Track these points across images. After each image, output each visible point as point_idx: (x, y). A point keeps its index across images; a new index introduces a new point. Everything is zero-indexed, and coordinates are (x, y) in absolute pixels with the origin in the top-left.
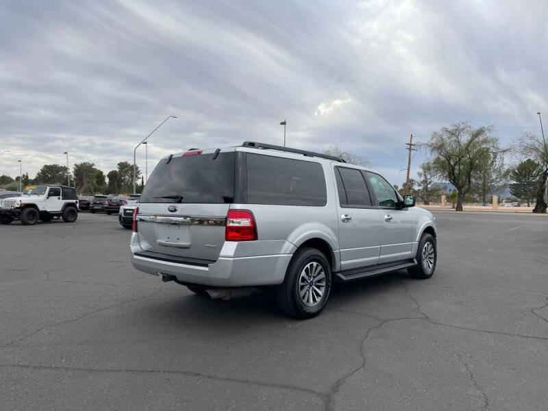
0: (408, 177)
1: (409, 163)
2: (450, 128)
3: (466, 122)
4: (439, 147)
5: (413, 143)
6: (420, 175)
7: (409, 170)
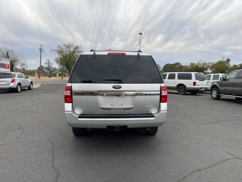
0: (40, 64)
1: (41, 58)
2: (67, 44)
3: (73, 43)
4: (60, 52)
5: (42, 48)
6: (46, 64)
7: (41, 61)
